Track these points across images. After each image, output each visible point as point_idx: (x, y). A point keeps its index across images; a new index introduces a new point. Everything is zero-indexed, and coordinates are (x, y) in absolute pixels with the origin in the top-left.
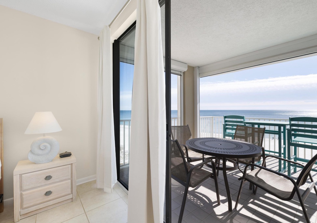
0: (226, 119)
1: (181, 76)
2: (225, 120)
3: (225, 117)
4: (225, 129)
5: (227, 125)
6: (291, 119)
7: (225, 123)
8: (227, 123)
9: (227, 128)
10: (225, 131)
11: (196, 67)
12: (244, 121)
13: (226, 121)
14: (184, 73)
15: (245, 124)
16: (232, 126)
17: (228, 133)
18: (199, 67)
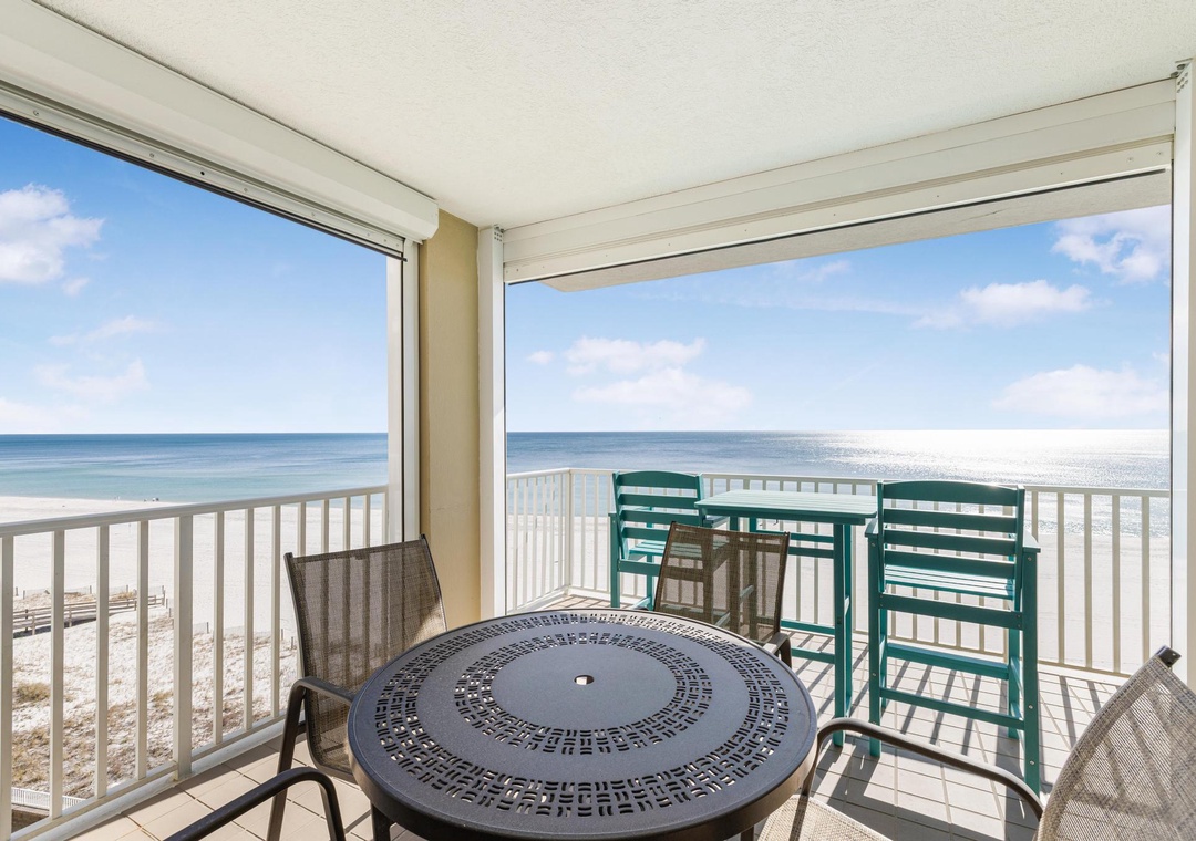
0: (625, 490)
1: (403, 259)
2: (619, 493)
3: (620, 480)
4: (619, 536)
5: (625, 516)
6: (887, 491)
7: (618, 510)
8: (626, 508)
9: (628, 533)
10: (620, 544)
11: (489, 227)
12: (699, 499)
13: (622, 500)
14: (421, 247)
15: (704, 511)
16: (649, 523)
17: (631, 552)
18: (502, 231)
